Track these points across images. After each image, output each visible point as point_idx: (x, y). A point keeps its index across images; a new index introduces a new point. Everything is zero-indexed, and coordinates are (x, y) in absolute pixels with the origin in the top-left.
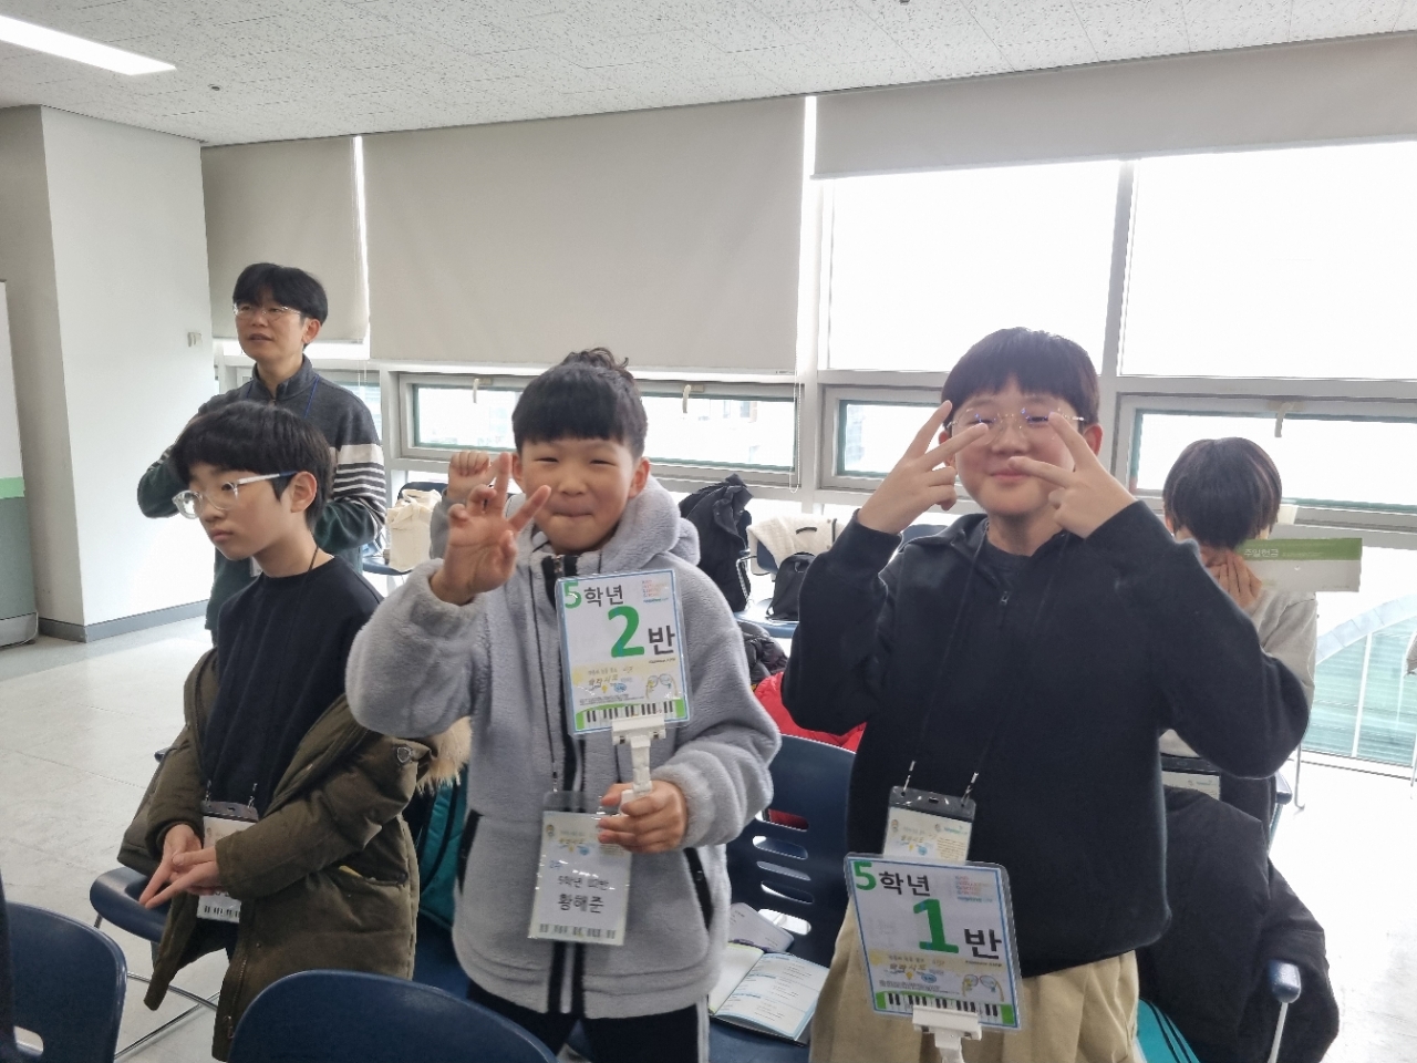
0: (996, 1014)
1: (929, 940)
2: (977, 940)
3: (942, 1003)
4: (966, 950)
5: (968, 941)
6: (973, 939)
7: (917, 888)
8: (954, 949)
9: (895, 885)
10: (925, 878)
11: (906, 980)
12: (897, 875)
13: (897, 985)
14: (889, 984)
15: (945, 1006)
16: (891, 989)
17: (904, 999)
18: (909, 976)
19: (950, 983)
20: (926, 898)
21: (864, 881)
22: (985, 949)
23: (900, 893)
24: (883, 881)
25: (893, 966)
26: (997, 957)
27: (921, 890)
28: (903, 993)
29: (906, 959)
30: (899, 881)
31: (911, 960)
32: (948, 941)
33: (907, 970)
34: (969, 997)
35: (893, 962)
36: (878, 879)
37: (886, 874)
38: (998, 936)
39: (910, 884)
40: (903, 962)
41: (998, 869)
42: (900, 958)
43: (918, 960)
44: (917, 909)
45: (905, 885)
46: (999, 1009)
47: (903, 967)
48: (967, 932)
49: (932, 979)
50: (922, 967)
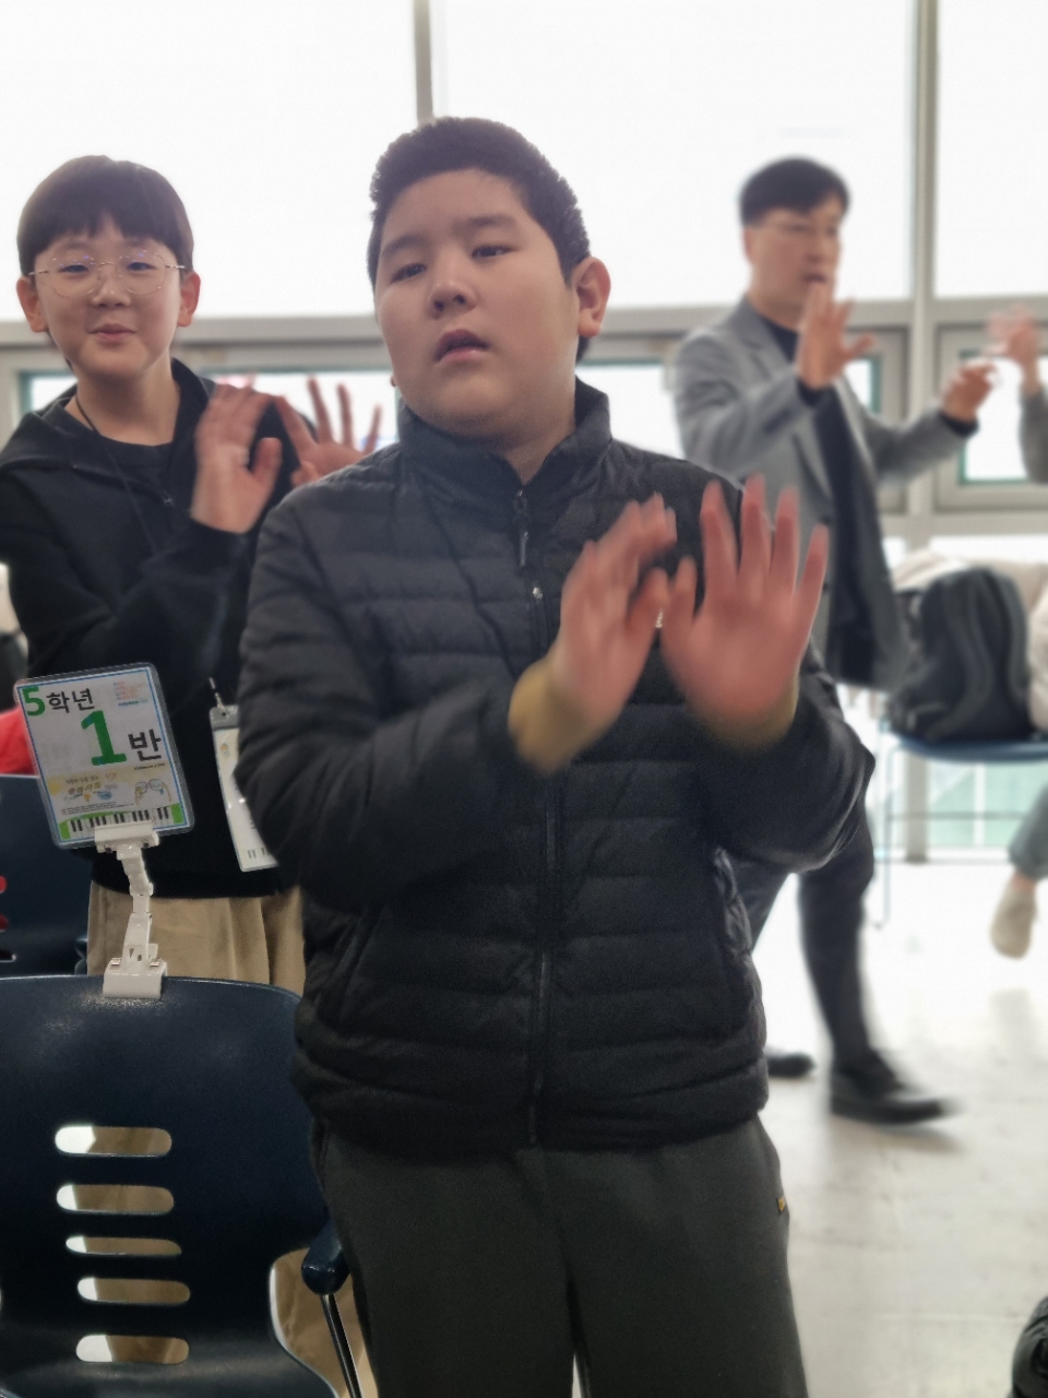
0: (167, 816)
1: (100, 754)
2: (140, 743)
3: (120, 818)
4: (132, 755)
5: (134, 747)
6: (137, 743)
7: (82, 703)
8: (122, 758)
9: (62, 704)
10: (88, 691)
11: (86, 804)
12: (63, 694)
13: (77, 810)
14: (72, 811)
15: (123, 821)
16: (73, 816)
17: (85, 823)
18: (87, 798)
19: (124, 796)
20: (91, 711)
21: (34, 707)
22: (149, 751)
23: (67, 710)
24: (50, 702)
25: (72, 791)
26: (159, 757)
27: (86, 704)
28: (84, 817)
29: (82, 780)
30: (65, 699)
31: (86, 779)
32: (116, 751)
33: (85, 792)
34: (143, 806)
35: (70, 786)
36: (46, 701)
37: (53, 695)
38: (158, 734)
39: (76, 701)
40: (80, 784)
41: (148, 668)
42: (76, 781)
43: (92, 778)
44: (85, 724)
45: (71, 703)
46: (169, 810)
47: (81, 789)
48: (131, 736)
49: (108, 796)
50: (98, 785)
